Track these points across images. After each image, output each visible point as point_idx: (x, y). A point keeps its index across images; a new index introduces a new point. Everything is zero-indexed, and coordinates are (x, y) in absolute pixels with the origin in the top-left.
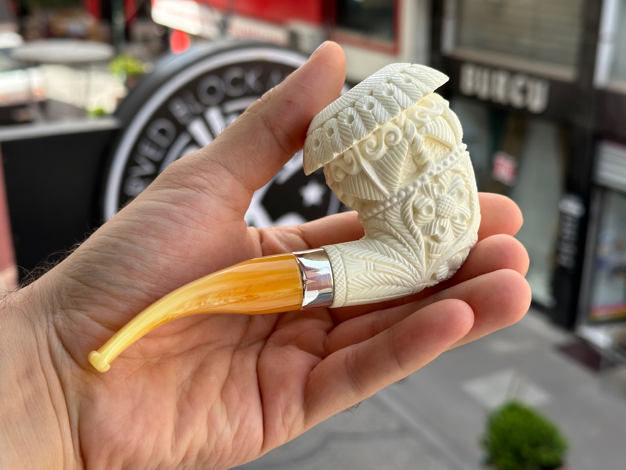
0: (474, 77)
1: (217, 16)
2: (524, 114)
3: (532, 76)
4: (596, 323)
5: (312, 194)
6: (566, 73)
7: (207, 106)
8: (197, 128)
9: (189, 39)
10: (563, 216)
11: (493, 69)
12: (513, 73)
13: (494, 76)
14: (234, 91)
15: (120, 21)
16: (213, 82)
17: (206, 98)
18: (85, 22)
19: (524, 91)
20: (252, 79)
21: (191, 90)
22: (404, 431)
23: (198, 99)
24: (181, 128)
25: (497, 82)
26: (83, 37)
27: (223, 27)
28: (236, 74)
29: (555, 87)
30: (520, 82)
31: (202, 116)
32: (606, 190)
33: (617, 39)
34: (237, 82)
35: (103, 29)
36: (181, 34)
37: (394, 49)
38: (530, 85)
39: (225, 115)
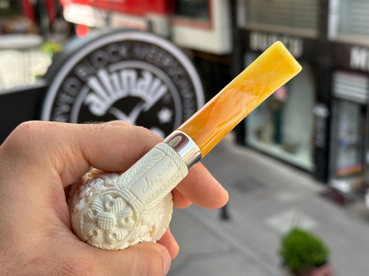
0: (258, 40)
1: (104, 15)
3: (293, 37)
4: (340, 178)
5: (165, 116)
6: (311, 33)
7: (97, 69)
8: (93, 82)
9: (88, 30)
10: (316, 117)
12: (280, 35)
14: (114, 58)
15: (46, 22)
16: (100, 55)
17: (97, 64)
18: (25, 23)
19: (288, 45)
20: (123, 51)
21: (87, 60)
22: (233, 250)
23: (92, 65)
24: (83, 83)
25: (271, 41)
26: (25, 32)
27: (108, 20)
28: (113, 49)
30: (285, 41)
31: (95, 75)
32: (340, 100)
33: (340, 11)
34: (115, 53)
36: (83, 27)
37: (210, 27)
38: (291, 42)
39: (109, 73)
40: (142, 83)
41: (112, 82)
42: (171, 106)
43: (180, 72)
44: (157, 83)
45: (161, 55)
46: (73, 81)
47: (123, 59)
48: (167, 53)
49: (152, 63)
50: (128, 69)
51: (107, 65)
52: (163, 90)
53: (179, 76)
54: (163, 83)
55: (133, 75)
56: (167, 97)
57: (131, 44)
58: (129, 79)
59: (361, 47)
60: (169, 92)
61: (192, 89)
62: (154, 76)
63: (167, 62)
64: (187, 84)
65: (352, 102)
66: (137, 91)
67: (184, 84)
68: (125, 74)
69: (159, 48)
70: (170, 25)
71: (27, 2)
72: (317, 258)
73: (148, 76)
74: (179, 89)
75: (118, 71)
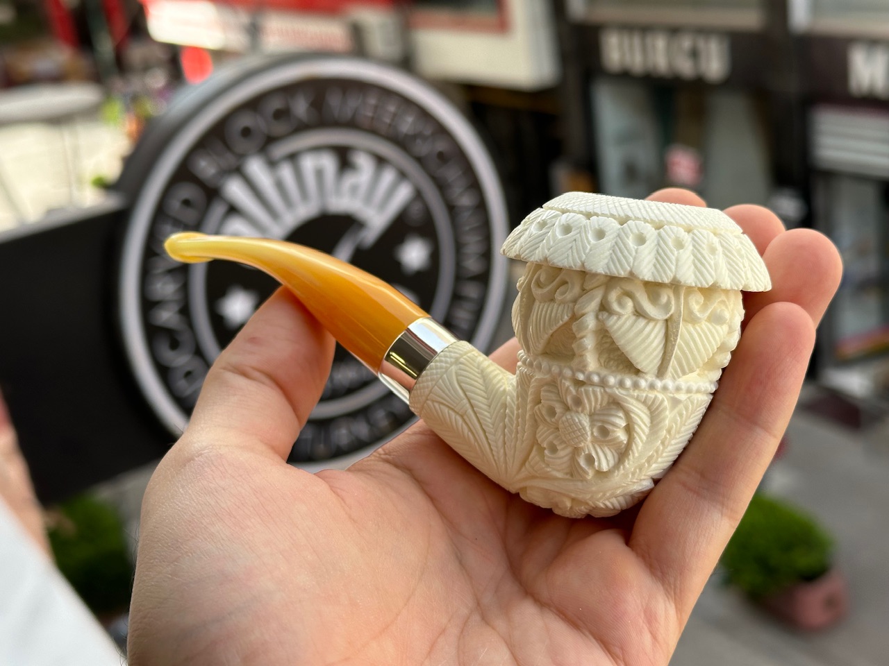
0: (621, 47)
1: (244, 18)
2: (699, 87)
3: (703, 31)
4: (847, 363)
5: (414, 254)
6: (749, 19)
7: (242, 157)
8: (235, 190)
9: (209, 59)
11: (645, 29)
12: (674, 31)
13: (649, 40)
14: (279, 128)
15: (106, 46)
16: (246, 121)
17: (241, 145)
18: (57, 56)
19: (694, 54)
20: (301, 107)
21: (216, 137)
23: (228, 147)
24: (212, 193)
25: (654, 47)
26: (57, 79)
27: (254, 31)
28: (276, 104)
29: (738, 42)
30: (686, 43)
31: (238, 171)
32: (830, 175)
34: (281, 114)
35: (83, 63)
36: (197, 52)
37: (502, 25)
38: (701, 44)
39: (272, 164)
40: (350, 180)
41: (280, 185)
42: (427, 230)
43: (441, 146)
44: (388, 176)
45: (392, 108)
46: (187, 191)
47: (302, 128)
48: (407, 102)
49: (373, 131)
50: (317, 149)
51: (265, 144)
52: (403, 193)
53: (441, 156)
54: (403, 175)
55: (328, 163)
56: (416, 210)
57: (318, 88)
58: (319, 174)
59: (873, 42)
60: (418, 195)
61: (475, 185)
62: (381, 161)
63: (408, 124)
64: (460, 173)
65: (860, 177)
66: (342, 203)
67: (452, 174)
68: (309, 163)
69: (386, 93)
70: (406, 30)
71: (58, 4)
72: (804, 561)
73: (364, 163)
74: (442, 187)
75: (293, 157)
